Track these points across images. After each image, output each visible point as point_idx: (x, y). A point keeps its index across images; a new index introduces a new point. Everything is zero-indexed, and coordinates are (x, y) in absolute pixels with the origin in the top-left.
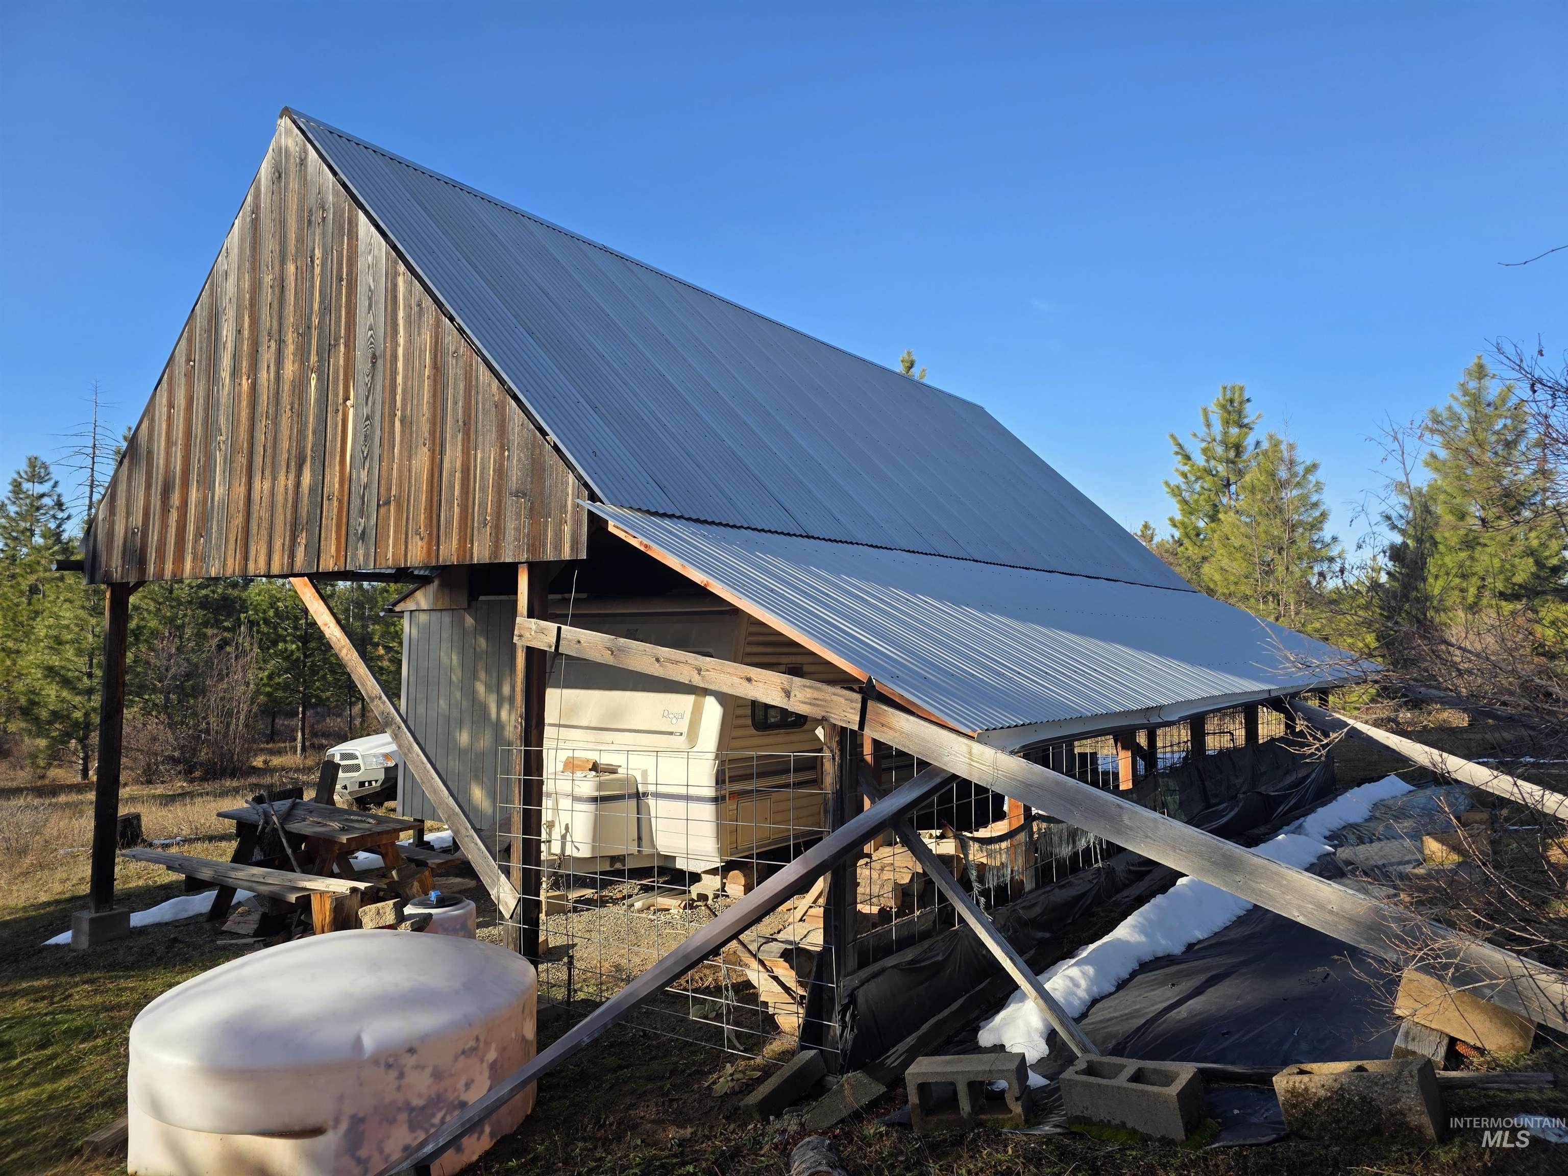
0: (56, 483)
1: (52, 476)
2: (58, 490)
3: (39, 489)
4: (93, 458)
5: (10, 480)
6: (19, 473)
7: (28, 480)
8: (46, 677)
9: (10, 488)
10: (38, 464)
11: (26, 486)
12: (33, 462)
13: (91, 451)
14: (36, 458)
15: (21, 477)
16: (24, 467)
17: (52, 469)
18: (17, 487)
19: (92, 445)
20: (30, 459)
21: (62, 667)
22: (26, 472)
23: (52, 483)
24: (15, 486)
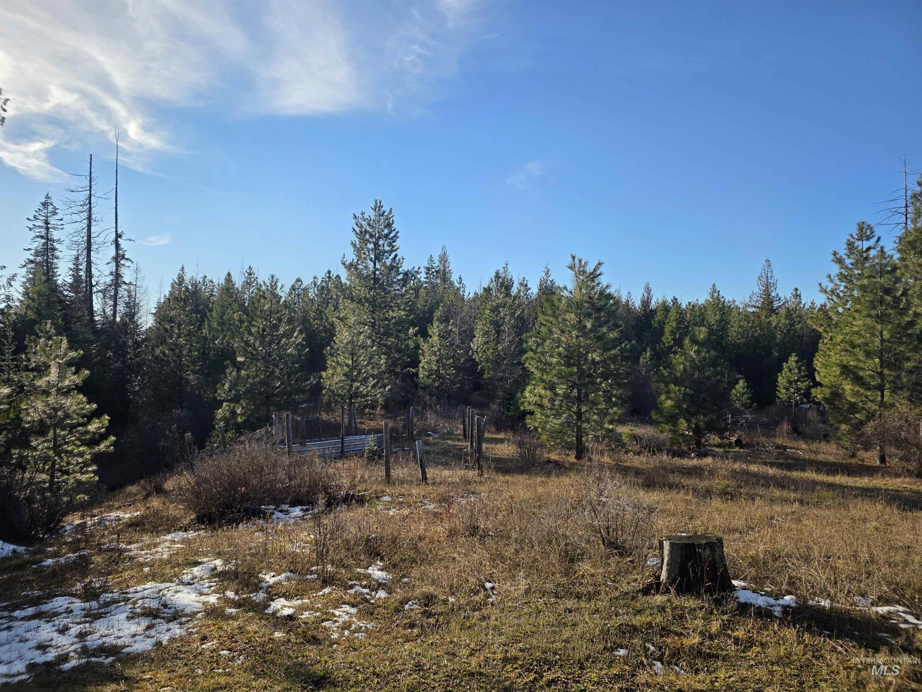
0: (879, 239)
1: (875, 233)
2: (881, 243)
3: (866, 244)
4: (906, 215)
5: (845, 241)
6: (852, 235)
7: (859, 240)
8: (841, 374)
9: (846, 246)
10: (865, 227)
11: (857, 243)
12: (861, 227)
13: (903, 210)
14: (863, 223)
15: (853, 238)
16: (855, 232)
17: (876, 229)
18: (850, 245)
19: (904, 205)
20: (859, 224)
21: (856, 367)
22: (857, 234)
23: (875, 239)
24: (849, 245)
